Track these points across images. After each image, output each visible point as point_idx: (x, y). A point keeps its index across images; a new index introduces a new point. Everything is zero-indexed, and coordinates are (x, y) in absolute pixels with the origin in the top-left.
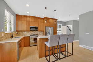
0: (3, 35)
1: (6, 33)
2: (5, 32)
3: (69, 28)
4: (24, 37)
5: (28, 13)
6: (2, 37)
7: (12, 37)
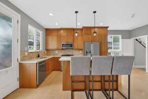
0: (26, 54)
1: (31, 53)
2: (30, 51)
3: (140, 42)
4: (54, 58)
5: (57, 24)
6: (25, 57)
7: (39, 57)
